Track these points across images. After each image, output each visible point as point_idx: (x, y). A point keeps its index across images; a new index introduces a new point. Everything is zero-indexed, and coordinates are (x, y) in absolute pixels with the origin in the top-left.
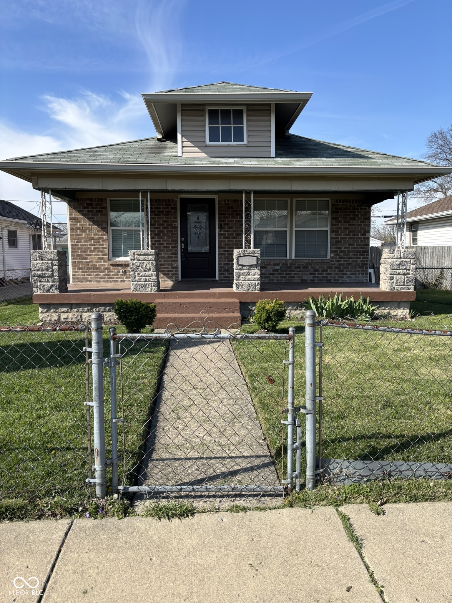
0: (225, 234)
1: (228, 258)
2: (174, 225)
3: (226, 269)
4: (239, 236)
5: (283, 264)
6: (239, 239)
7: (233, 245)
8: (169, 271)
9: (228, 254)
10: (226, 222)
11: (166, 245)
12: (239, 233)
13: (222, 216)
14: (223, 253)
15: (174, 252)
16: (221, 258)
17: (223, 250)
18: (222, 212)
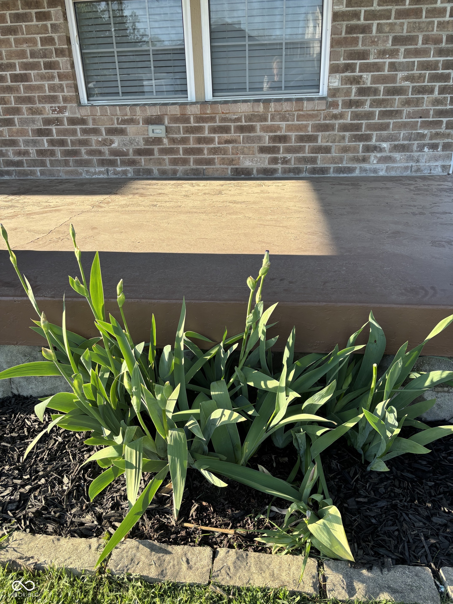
3: (8, 138)
4: (23, 24)
5: (175, 119)
6: (23, 36)
7: (12, 56)
9: (2, 90)
12: (21, 11)
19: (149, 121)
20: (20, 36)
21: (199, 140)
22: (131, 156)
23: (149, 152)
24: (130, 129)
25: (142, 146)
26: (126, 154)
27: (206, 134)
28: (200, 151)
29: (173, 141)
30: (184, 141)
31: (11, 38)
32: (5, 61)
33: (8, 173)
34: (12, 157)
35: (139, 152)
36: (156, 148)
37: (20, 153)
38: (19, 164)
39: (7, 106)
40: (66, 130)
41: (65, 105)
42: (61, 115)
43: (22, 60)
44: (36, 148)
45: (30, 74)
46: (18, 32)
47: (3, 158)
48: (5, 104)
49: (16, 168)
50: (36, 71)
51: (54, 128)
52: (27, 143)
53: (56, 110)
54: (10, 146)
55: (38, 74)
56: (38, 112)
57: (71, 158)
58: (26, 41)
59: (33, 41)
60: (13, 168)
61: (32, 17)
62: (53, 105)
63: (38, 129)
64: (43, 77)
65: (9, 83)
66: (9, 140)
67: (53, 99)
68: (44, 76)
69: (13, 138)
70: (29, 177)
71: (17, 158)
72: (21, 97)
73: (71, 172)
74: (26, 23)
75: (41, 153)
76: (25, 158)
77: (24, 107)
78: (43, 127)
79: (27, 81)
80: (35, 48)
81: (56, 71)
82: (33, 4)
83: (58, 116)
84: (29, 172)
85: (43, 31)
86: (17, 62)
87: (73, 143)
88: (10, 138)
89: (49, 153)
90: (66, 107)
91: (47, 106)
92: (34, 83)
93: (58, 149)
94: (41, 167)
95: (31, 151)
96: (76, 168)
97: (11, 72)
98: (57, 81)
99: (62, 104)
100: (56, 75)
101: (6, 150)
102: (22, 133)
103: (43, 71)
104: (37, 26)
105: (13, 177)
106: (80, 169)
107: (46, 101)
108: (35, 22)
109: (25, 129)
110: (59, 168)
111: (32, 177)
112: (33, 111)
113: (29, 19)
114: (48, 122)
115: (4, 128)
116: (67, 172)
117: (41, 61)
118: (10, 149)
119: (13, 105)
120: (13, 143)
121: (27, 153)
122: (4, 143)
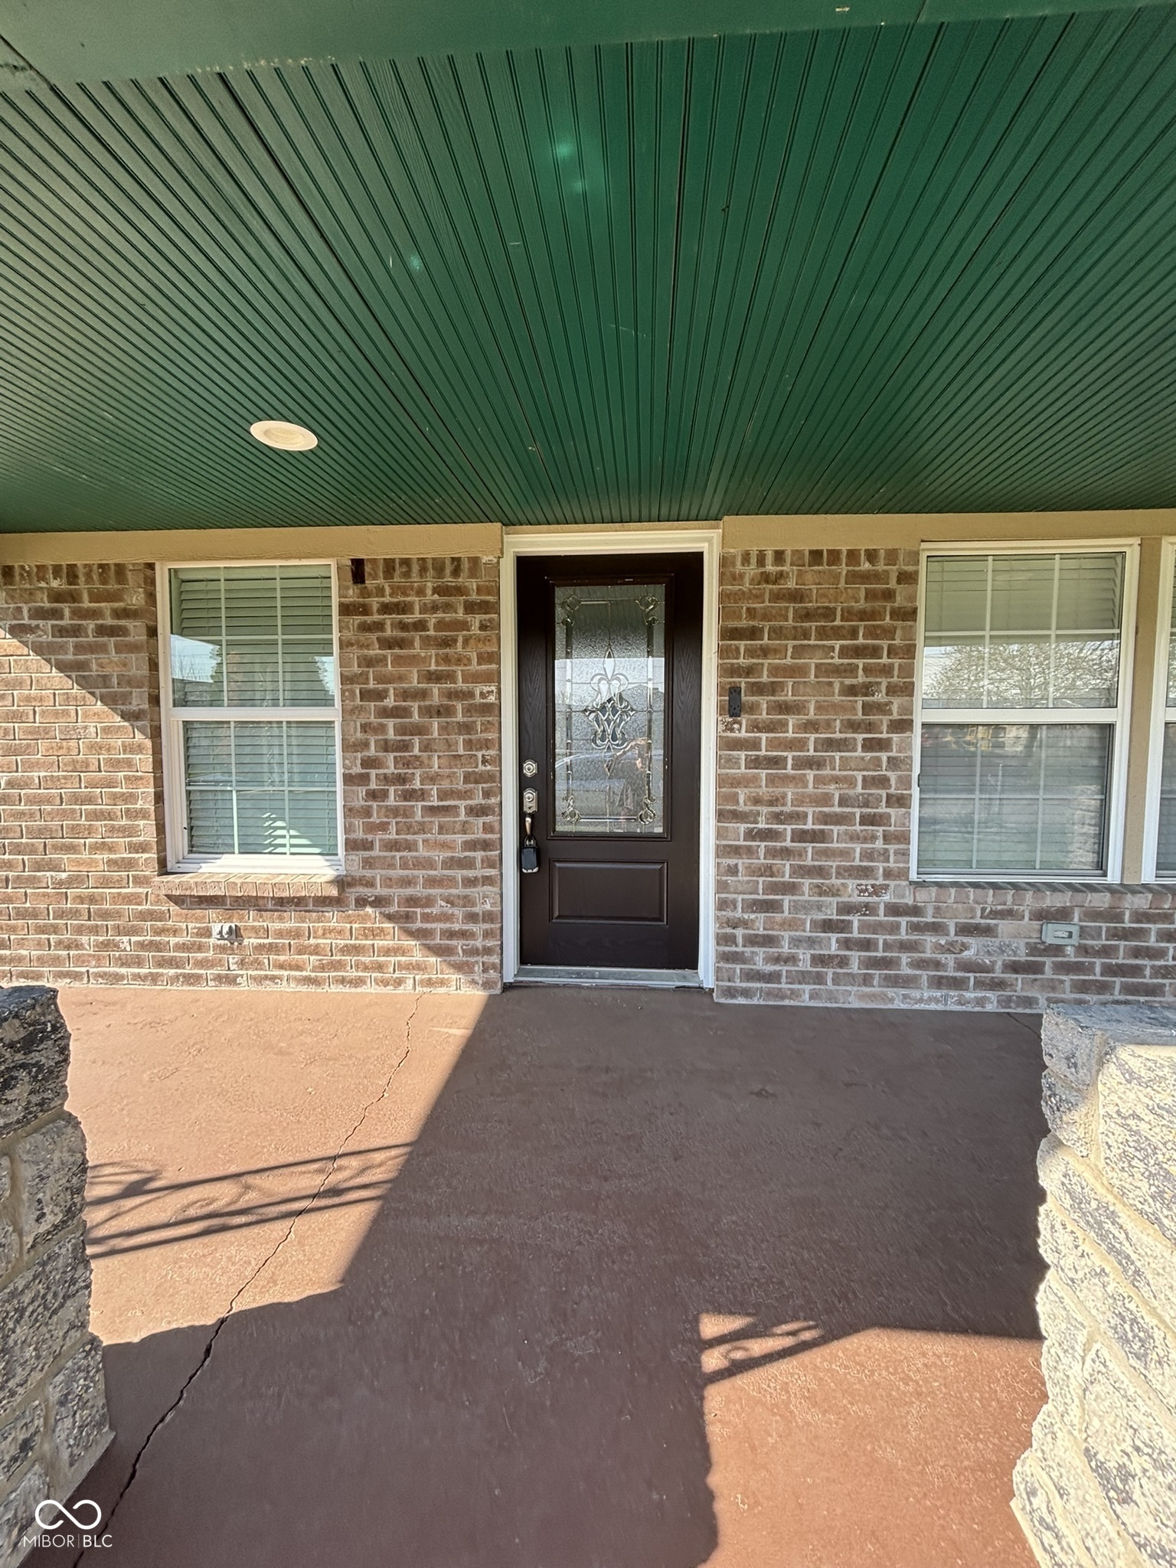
0: (755, 745)
1: (769, 871)
2: (482, 695)
3: (761, 932)
4: (837, 755)
5: (1095, 915)
6: (833, 772)
7: (803, 802)
8: (451, 934)
9: (772, 853)
10: (765, 679)
11: (440, 799)
12: (838, 735)
13: (742, 644)
14: (742, 843)
15: (481, 835)
16: (733, 871)
17: (743, 827)
18: (744, 623)
19: (1043, 916)
20: (827, 772)
21: (1137, 953)
22: (998, 974)
23: (1035, 968)
24: (1004, 926)
25: (1022, 957)
26: (989, 969)
27: (1152, 942)
28: (1137, 971)
29: (1084, 950)
30: (1106, 951)
31: (810, 774)
32: (788, 809)
33: (746, 993)
34: (761, 965)
35: (1015, 967)
36: (1048, 962)
37: (778, 959)
38: (773, 977)
39: (774, 879)
40: (880, 924)
41: (887, 882)
42: (875, 899)
43: (820, 809)
44: (812, 952)
45: (832, 830)
46: (825, 765)
47: (743, 966)
48: (771, 876)
49: (764, 985)
50: (843, 828)
51: (855, 920)
52: (796, 942)
53: (867, 890)
54: (762, 945)
55: (846, 832)
56: (833, 892)
57: (878, 972)
58: (836, 780)
59: (851, 782)
60: (758, 985)
61: (856, 745)
62: (863, 882)
63: (824, 921)
64: (854, 837)
65: (788, 843)
66: (764, 936)
67: (866, 872)
68: (858, 835)
69: (770, 932)
70: (786, 1002)
71: (770, 968)
72: (805, 866)
73: (872, 997)
74: (843, 754)
75: (820, 960)
76: (786, 968)
77: (807, 883)
78: (835, 917)
79: (822, 842)
80: (851, 792)
81: (881, 829)
82: (863, 726)
83: (870, 899)
84: (789, 992)
85: (872, 767)
86: (810, 811)
87: (887, 946)
88: (766, 932)
89: (836, 961)
90: (888, 885)
91: (851, 884)
92: (835, 845)
93: (855, 956)
94: (815, 984)
95: (801, 957)
96: (884, 989)
97: (794, 827)
98: (879, 844)
99: (880, 881)
100: (880, 834)
101: (753, 952)
102: (790, 924)
103: (858, 828)
104: (862, 758)
105: (755, 1001)
106: (890, 992)
107: (850, 875)
108: (859, 753)
109: (800, 919)
110: (849, 988)
111: (792, 1003)
112: (821, 891)
113: (850, 747)
114: (847, 909)
115: (758, 915)
116: (862, 997)
117: (858, 811)
118: (761, 952)
119: (787, 878)
120: (769, 941)
121: (792, 959)
122: (751, 941)
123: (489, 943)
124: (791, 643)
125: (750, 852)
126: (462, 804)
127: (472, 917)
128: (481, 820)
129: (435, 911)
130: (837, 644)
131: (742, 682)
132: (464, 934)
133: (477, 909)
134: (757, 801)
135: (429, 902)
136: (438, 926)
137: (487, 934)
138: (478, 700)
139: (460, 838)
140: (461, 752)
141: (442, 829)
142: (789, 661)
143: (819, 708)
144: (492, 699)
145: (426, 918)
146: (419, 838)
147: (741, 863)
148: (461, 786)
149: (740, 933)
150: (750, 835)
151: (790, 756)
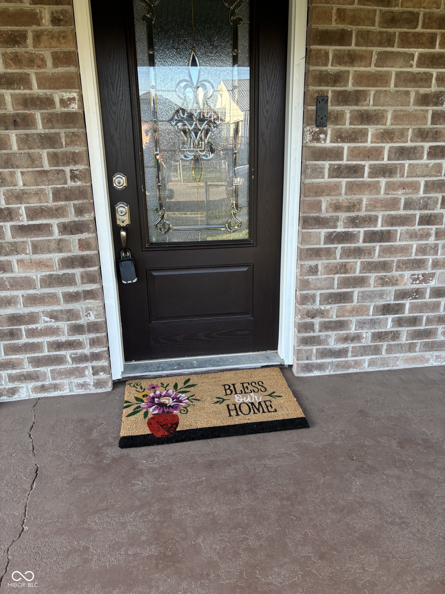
3: (334, 318)
4: (407, 163)
6: (402, 179)
7: (375, 207)
8: (59, 346)
9: (347, 253)
10: (350, 87)
11: (30, 217)
12: (409, 144)
13: (331, 49)
14: (322, 246)
15: (76, 252)
16: (314, 270)
17: (323, 232)
18: (334, 26)
20: (397, 179)
31: (383, 181)
32: (363, 213)
33: (320, 367)
34: (333, 344)
38: (342, 353)
39: (347, 275)
40: (426, 304)
41: (434, 271)
42: (424, 285)
43: (389, 213)
44: (373, 331)
45: (396, 231)
46: (396, 173)
47: (318, 347)
48: (345, 273)
49: (334, 360)
50: (405, 228)
51: (408, 303)
52: (361, 324)
53: (418, 278)
54: (334, 329)
55: (407, 232)
56: (393, 282)
57: (420, 341)
58: (404, 186)
59: (414, 187)
60: (329, 360)
61: (423, 153)
62: (416, 272)
63: (384, 306)
64: (413, 236)
65: (360, 244)
66: (336, 322)
67: (419, 264)
68: (416, 233)
69: (342, 319)
70: (351, 371)
71: (340, 346)
72: (372, 262)
73: (414, 359)
74: (411, 162)
75: (379, 336)
76: (352, 345)
77: (373, 276)
78: (392, 302)
79: (388, 241)
80: (414, 197)
81: (434, 227)
82: (430, 135)
83: (420, 286)
84: (353, 363)
85: (433, 173)
86: (380, 215)
87: (429, 321)
88: (338, 319)
89: (391, 336)
90: (434, 274)
91: (407, 274)
92: (398, 243)
93: (405, 331)
94: (373, 354)
95: (364, 336)
96: (423, 353)
97: (366, 229)
98: (432, 240)
99: (429, 270)
100: (433, 232)
101: (327, 336)
102: (357, 311)
103: (417, 227)
104: (427, 165)
105: (327, 373)
106: (427, 354)
107: (407, 268)
108: (425, 160)
109: (365, 306)
110: (397, 355)
111: (355, 371)
112: (383, 282)
113: (418, 155)
114: (403, 295)
115: (333, 306)
116: (406, 360)
117: (418, 213)
118: (333, 334)
119: (357, 274)
120: (340, 325)
121: (357, 338)
122: (326, 326)
123: (97, 350)
124: (376, 50)
125: (329, 253)
126: (54, 222)
127: (78, 329)
128: (76, 237)
129: (39, 326)
130: (417, 52)
131: (330, 90)
132: (70, 345)
133: (83, 321)
134: (337, 207)
135: (33, 318)
136: (45, 340)
137: (93, 343)
138: (59, 108)
139: (57, 257)
140: (47, 167)
141: (36, 248)
142: (373, 69)
143: (397, 118)
144: (74, 107)
145: (32, 333)
146: (13, 259)
147: (321, 263)
148: (51, 204)
149: (317, 321)
150: (330, 238)
151: (367, 164)
